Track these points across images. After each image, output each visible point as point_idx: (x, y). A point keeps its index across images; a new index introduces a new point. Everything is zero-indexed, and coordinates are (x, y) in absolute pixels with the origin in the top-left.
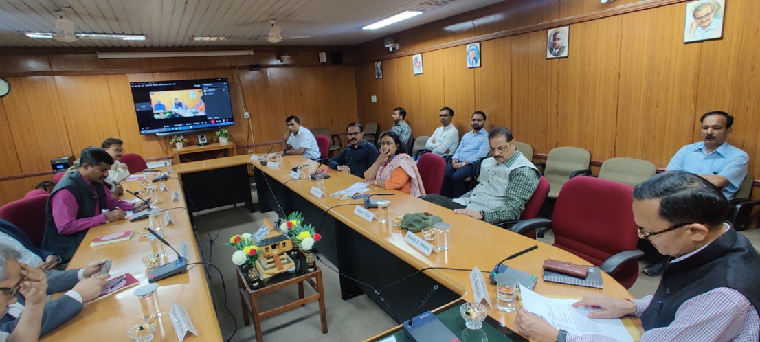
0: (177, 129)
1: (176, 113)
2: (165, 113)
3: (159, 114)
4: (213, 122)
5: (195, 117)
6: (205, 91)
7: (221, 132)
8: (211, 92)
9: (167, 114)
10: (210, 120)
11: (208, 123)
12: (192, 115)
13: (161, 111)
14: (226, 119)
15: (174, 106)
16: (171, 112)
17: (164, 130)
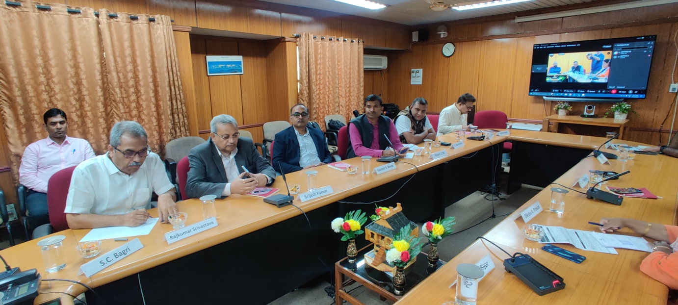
0: (566, 94)
1: (570, 77)
2: (558, 77)
3: (552, 77)
4: (614, 92)
5: (592, 84)
6: (616, 53)
7: (620, 106)
8: (624, 55)
9: (561, 78)
10: (612, 90)
11: (605, 93)
12: (589, 81)
13: (555, 74)
14: (634, 91)
15: (571, 69)
16: (565, 76)
17: (552, 94)
